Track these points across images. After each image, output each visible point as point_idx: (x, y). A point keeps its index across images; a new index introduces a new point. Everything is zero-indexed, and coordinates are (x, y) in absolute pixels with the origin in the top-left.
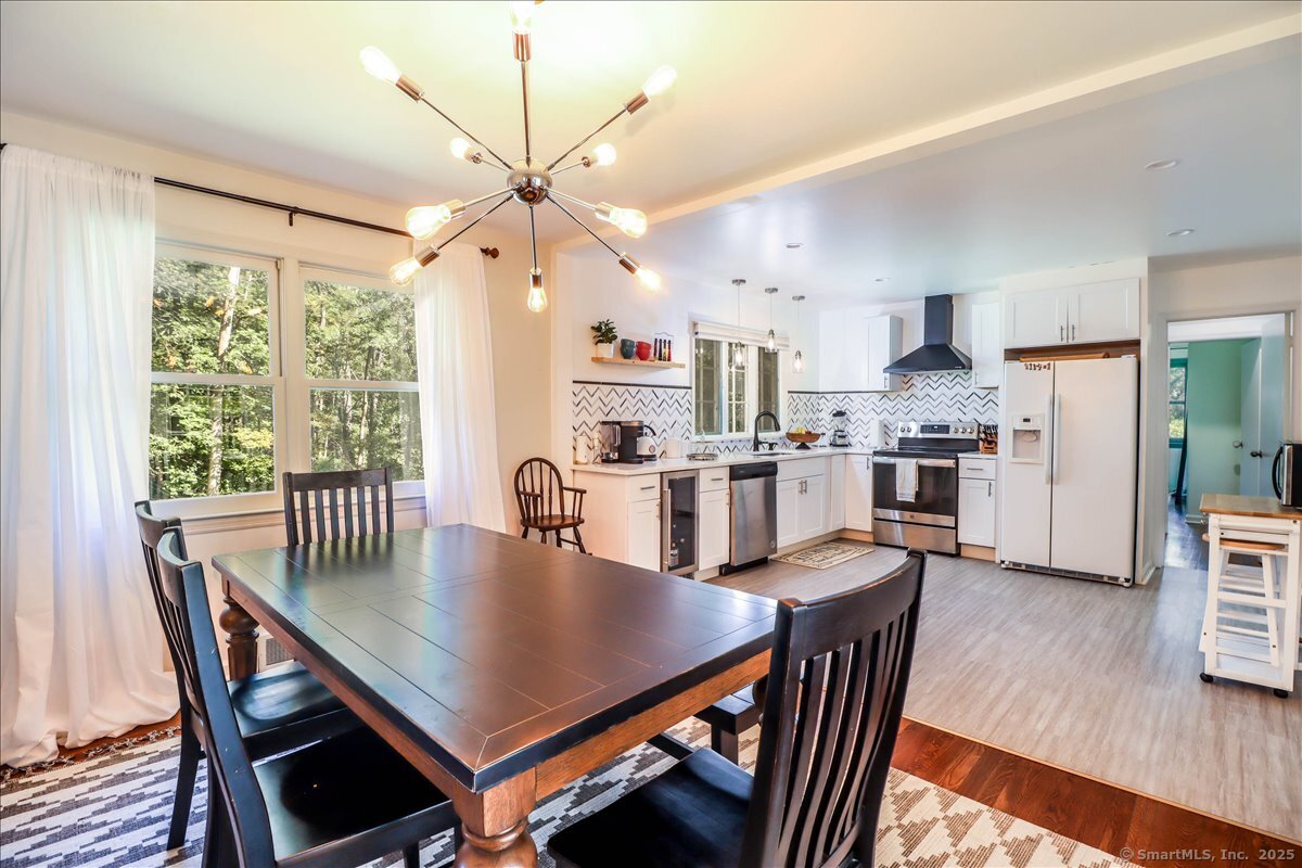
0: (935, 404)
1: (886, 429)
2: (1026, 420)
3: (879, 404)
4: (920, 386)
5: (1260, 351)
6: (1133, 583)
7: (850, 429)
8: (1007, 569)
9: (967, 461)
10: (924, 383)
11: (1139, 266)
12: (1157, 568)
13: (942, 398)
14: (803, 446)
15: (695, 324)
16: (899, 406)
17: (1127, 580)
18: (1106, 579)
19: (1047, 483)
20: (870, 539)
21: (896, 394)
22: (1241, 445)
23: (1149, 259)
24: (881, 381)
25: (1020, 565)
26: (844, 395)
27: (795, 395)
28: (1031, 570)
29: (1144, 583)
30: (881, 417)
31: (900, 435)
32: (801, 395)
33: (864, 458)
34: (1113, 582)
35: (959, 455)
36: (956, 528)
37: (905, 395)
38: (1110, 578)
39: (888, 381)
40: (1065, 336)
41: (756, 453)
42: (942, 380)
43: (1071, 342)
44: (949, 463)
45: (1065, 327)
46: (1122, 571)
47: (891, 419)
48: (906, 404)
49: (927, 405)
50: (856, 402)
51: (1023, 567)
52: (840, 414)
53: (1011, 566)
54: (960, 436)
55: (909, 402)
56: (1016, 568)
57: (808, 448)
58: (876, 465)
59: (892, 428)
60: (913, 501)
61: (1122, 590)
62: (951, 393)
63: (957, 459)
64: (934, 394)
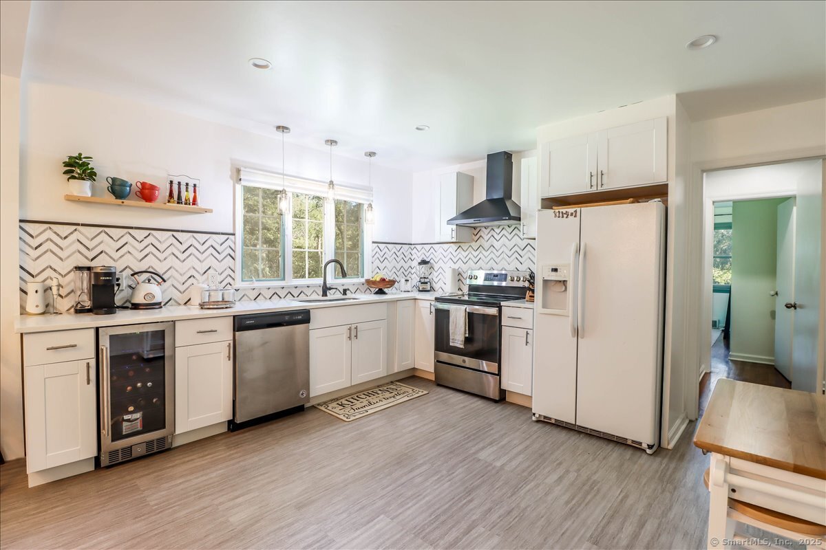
0: (498, 254)
1: (459, 277)
2: (555, 270)
3: (455, 254)
4: (486, 238)
5: (795, 209)
6: (658, 449)
7: (434, 276)
8: (538, 421)
9: (510, 309)
10: (489, 235)
11: (666, 104)
12: (691, 421)
13: (504, 249)
14: (381, 292)
15: (238, 171)
16: (470, 256)
17: (650, 447)
18: (629, 442)
19: (574, 337)
20: (432, 378)
21: (468, 245)
22: (777, 294)
23: (678, 95)
24: (448, 232)
25: (550, 419)
26: (430, 246)
27: (382, 246)
28: (560, 425)
29: (671, 446)
30: (456, 267)
31: (468, 282)
32: (389, 246)
33: (428, 303)
34: (636, 447)
35: (502, 303)
36: (499, 374)
37: (475, 245)
38: (633, 441)
39: (454, 233)
40: (594, 183)
41: (325, 298)
42: (504, 232)
43: (600, 189)
44: (493, 311)
45: (594, 173)
46: (646, 437)
47: (464, 267)
48: (476, 254)
49: (492, 255)
50: (439, 252)
51: (553, 421)
52: (424, 262)
53: (542, 419)
54: (515, 284)
55: (478, 252)
56: (545, 421)
57: (384, 293)
58: (438, 311)
59: (465, 276)
60: (462, 346)
61: (644, 456)
62: (511, 244)
63: (500, 308)
64: (497, 244)
